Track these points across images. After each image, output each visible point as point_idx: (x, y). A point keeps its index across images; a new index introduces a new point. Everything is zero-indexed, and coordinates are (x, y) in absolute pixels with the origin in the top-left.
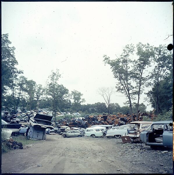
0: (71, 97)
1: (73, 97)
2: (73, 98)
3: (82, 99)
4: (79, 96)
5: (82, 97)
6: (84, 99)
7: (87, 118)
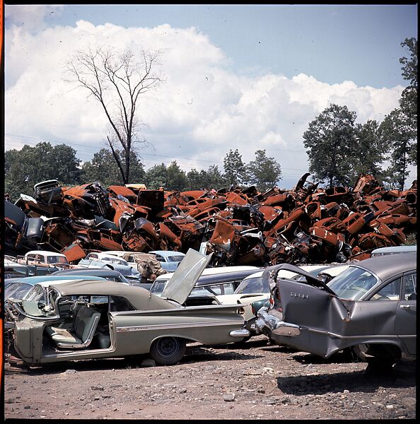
7: (51, 197)
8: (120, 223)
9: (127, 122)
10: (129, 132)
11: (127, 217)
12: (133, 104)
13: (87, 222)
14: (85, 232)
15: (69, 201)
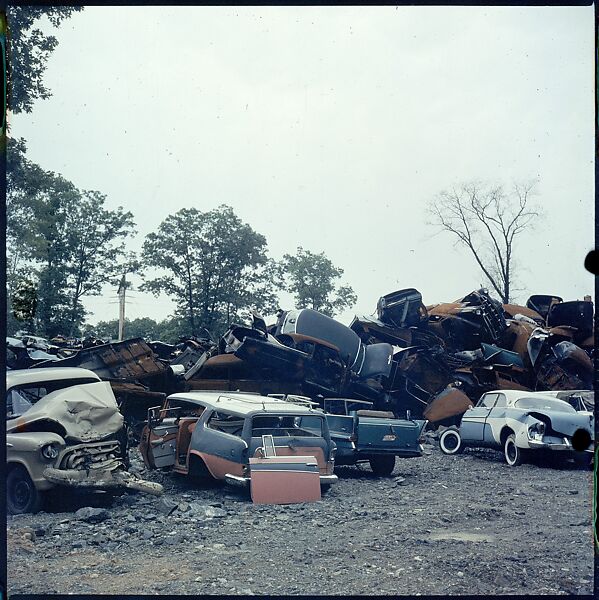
0: (278, 281)
1: (289, 279)
2: (293, 283)
3: (337, 288)
4: (324, 279)
5: (337, 283)
6: (350, 290)
7: (405, 313)
8: (529, 347)
9: (503, 267)
10: (506, 278)
11: (542, 337)
12: (508, 246)
13: (469, 353)
14: (467, 370)
15: (437, 324)
